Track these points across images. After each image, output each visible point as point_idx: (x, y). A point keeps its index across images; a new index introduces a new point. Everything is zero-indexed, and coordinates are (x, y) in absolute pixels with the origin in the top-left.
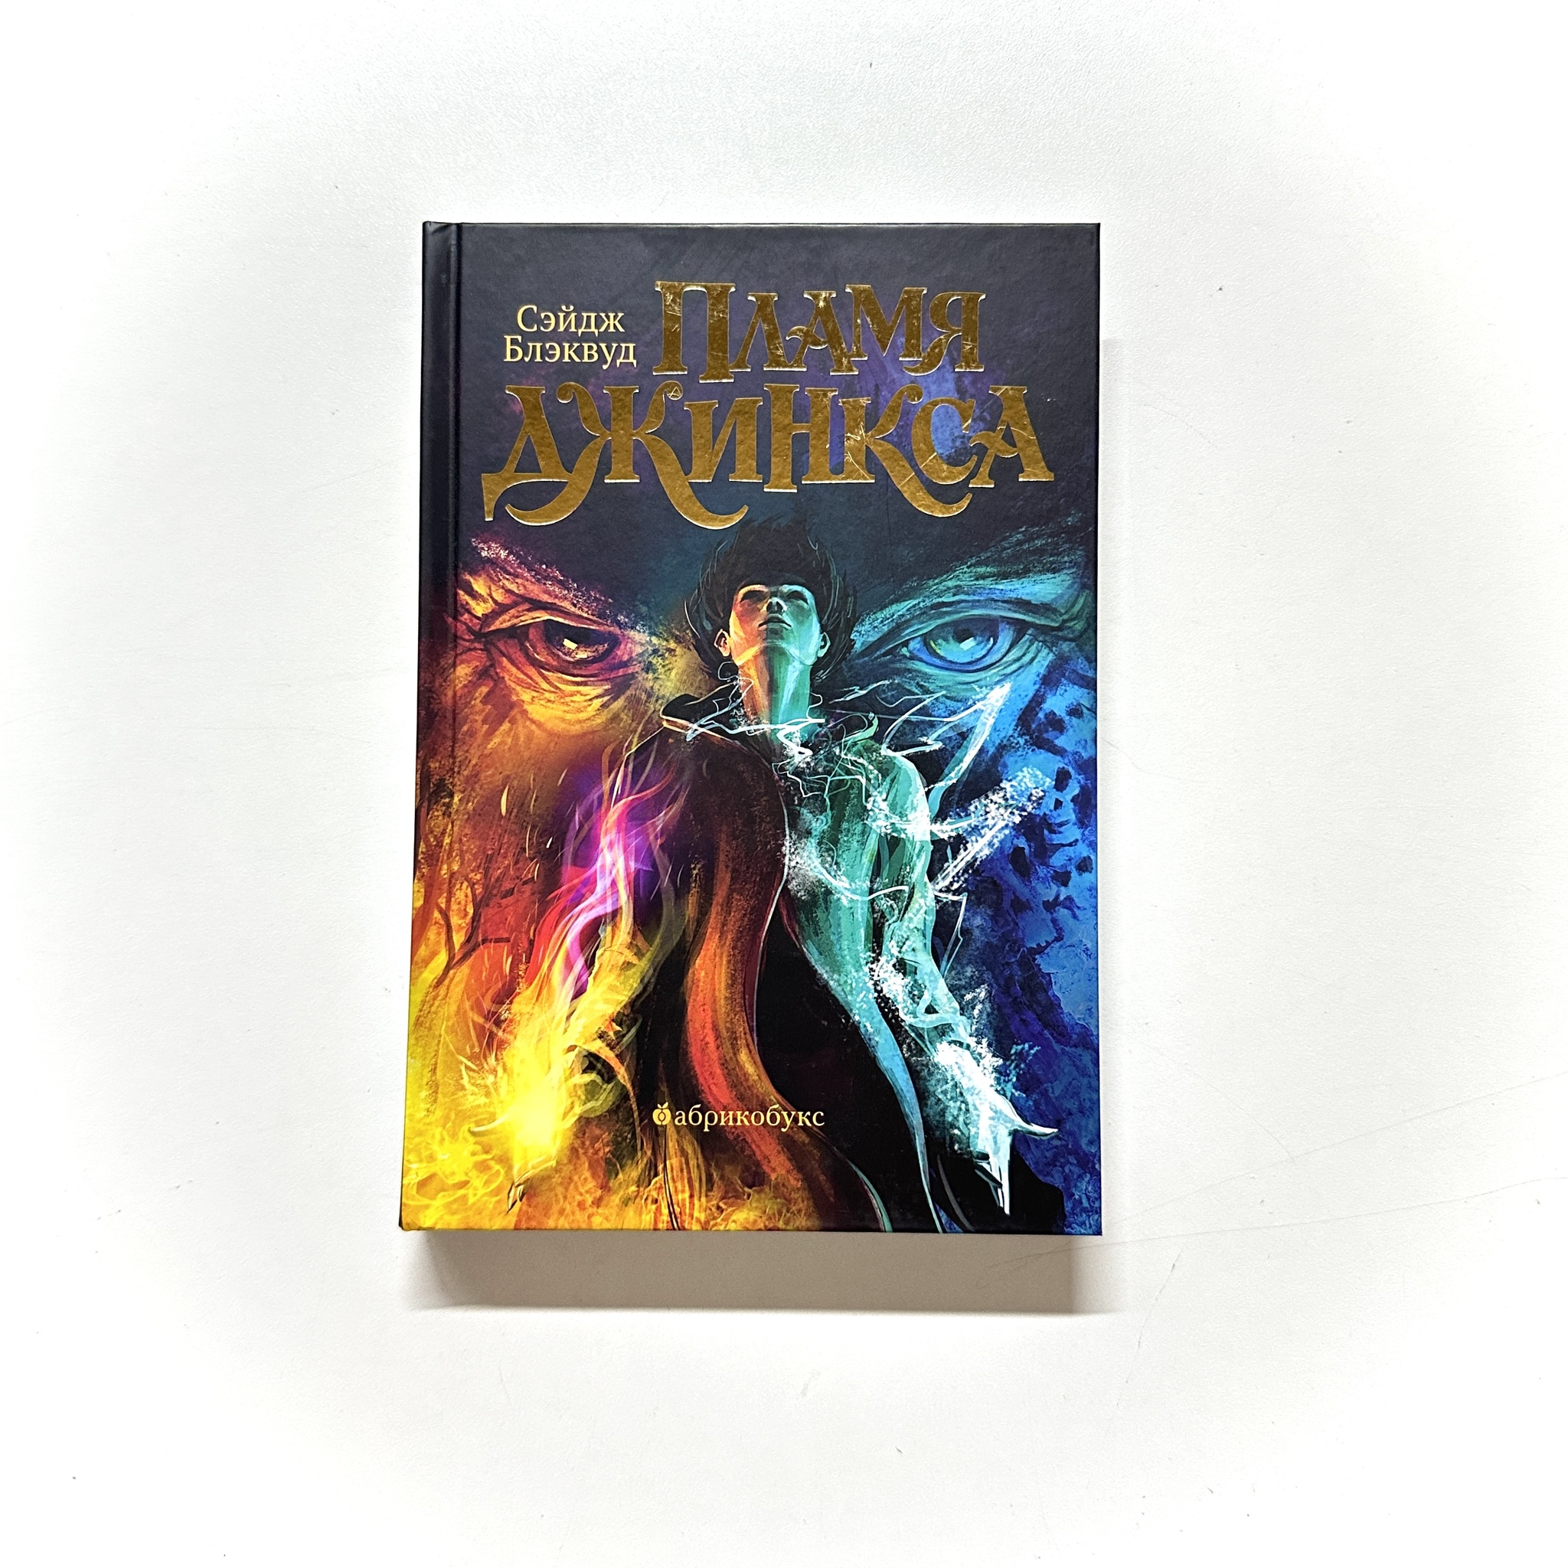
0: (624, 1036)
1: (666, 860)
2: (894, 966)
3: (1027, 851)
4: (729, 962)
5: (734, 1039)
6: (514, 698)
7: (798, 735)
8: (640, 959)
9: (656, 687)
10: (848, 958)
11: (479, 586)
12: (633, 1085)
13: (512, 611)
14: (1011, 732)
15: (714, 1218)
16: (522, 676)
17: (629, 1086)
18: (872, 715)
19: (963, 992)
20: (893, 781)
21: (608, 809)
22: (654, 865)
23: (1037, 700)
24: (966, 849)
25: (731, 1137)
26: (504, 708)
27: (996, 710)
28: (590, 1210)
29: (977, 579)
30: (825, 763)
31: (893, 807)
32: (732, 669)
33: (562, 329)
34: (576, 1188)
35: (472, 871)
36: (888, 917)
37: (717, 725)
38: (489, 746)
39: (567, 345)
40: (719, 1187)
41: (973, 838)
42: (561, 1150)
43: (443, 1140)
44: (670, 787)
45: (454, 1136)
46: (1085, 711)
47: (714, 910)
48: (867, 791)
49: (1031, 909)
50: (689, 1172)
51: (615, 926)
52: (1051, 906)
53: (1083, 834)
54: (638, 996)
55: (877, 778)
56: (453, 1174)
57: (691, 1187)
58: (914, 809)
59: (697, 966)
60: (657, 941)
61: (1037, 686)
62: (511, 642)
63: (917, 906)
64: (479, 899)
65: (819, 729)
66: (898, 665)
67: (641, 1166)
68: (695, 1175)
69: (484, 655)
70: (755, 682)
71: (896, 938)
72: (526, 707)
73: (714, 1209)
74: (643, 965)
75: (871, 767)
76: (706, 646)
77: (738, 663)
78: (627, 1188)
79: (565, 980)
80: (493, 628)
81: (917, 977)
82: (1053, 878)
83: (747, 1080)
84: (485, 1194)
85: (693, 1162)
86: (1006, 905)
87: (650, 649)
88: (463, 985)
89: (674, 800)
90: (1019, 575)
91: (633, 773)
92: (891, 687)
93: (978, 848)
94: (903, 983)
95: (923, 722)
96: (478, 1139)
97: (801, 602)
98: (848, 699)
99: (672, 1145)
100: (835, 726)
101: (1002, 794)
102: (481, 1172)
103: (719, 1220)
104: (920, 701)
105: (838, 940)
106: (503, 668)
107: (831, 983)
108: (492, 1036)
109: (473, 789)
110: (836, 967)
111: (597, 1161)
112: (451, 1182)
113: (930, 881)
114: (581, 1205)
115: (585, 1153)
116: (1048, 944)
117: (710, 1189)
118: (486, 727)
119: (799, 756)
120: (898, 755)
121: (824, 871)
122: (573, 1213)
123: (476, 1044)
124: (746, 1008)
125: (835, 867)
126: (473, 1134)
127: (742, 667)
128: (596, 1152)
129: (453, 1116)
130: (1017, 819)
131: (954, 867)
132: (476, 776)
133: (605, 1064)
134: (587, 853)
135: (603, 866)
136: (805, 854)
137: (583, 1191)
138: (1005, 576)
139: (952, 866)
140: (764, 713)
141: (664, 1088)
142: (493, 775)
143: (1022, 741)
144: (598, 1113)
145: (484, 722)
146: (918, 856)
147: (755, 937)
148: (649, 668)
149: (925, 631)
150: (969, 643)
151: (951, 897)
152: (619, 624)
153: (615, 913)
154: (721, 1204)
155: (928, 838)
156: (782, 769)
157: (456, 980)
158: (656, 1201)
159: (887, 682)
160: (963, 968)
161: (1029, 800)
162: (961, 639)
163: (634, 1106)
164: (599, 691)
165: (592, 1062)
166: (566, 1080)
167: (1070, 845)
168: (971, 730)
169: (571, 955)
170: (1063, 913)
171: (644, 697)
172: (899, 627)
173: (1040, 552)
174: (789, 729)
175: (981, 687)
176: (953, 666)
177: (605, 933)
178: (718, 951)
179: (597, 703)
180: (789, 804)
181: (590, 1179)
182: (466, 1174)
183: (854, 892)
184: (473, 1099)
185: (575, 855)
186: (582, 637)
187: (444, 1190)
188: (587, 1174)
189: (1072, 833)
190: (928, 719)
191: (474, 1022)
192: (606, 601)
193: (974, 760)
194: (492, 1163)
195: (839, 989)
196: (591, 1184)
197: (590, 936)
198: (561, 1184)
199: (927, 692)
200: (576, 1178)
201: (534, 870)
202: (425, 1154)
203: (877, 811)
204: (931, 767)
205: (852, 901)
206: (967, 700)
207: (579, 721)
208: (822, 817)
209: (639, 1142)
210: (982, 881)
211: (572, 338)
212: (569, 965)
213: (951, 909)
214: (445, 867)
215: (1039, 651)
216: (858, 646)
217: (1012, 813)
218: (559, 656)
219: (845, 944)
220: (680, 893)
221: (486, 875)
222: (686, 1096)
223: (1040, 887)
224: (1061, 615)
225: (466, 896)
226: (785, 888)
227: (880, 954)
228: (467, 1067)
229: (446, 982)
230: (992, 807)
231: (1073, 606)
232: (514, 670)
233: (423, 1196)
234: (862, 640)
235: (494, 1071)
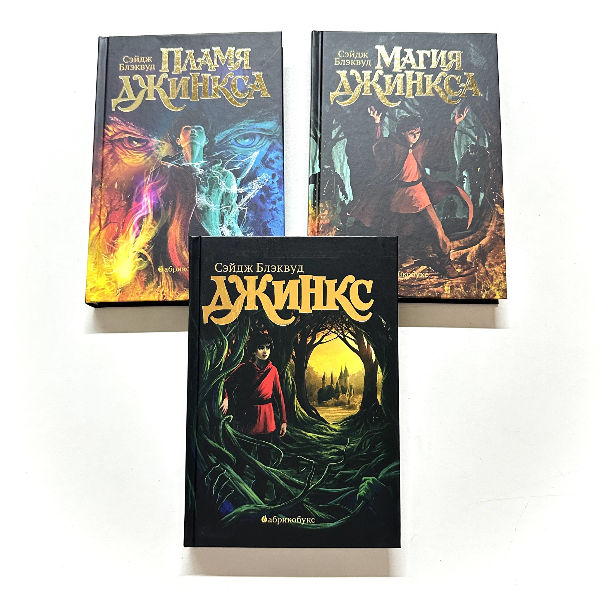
0: (150, 248)
1: (162, 200)
2: (227, 227)
3: (264, 196)
4: (180, 227)
5: (182, 248)
6: (119, 157)
7: (200, 166)
8: (155, 227)
9: (160, 153)
10: (214, 225)
11: (110, 128)
12: (153, 261)
13: (120, 134)
14: (259, 164)
15: (176, 297)
16: (122, 151)
17: (151, 261)
18: (220, 160)
19: (246, 234)
20: (226, 177)
21: (146, 186)
22: (159, 201)
23: (266, 155)
24: (247, 195)
26: (116, 160)
27: (255, 158)
28: (140, 295)
29: (249, 123)
30: (207, 173)
32: (181, 148)
33: (135, 62)
34: (136, 289)
35: (107, 204)
36: (225, 214)
37: (177, 163)
38: (112, 170)
39: (136, 66)
40: (177, 288)
41: (249, 192)
42: (132, 279)
43: (98, 277)
44: (163, 180)
45: (101, 276)
46: (280, 158)
47: (176, 213)
48: (219, 180)
49: (265, 211)
50: (168, 284)
51: (148, 218)
52: (271, 210)
53: (280, 191)
54: (154, 237)
55: (222, 177)
56: (101, 286)
57: (169, 288)
58: (232, 185)
59: (171, 228)
60: (160, 222)
61: (267, 151)
62: (118, 142)
63: (233, 211)
64: (109, 211)
65: (206, 164)
66: (228, 146)
67: (155, 283)
68: (170, 285)
69: (111, 146)
70: (187, 151)
71: (227, 220)
72: (123, 160)
73: (176, 294)
74: (155, 229)
75: (220, 174)
76: (174, 143)
77: (183, 146)
78: (151, 289)
79: (133, 233)
80: (114, 139)
81: (234, 230)
82: (271, 203)
83: (185, 259)
84: (110, 292)
85: (170, 282)
86: (258, 210)
87: (158, 143)
88: (104, 235)
89: (165, 184)
90: (261, 122)
91: (153, 177)
92: (226, 152)
93: (250, 195)
94: (230, 232)
95: (235, 162)
96: (108, 276)
97: (200, 130)
98: (214, 156)
99: (164, 277)
100: (210, 163)
101: (257, 180)
102: (109, 285)
103: (177, 297)
104: (234, 156)
105: (211, 221)
106: (117, 150)
107: (209, 232)
108: (112, 248)
109: (107, 182)
110: (211, 228)
111: (142, 282)
112: (100, 288)
113: (237, 204)
114: (137, 294)
115: (138, 280)
116: (270, 220)
117: (175, 288)
118: (111, 165)
119: (200, 171)
120: (228, 170)
121: (207, 202)
122: (135, 296)
123: (108, 251)
124: (185, 241)
125: (210, 201)
126: (106, 275)
127: (184, 148)
128: (142, 279)
129: (101, 270)
130: (261, 187)
131: (244, 200)
132: (108, 178)
133: (145, 256)
134: (139, 198)
135: (144, 202)
136: (202, 198)
137: (138, 290)
138: (257, 122)
139: (243, 200)
140: (190, 160)
141: (161, 262)
142: (113, 178)
143: (262, 166)
144: (143, 269)
145: (111, 164)
146: (234, 198)
147: (188, 220)
148: (157, 148)
149: (235, 137)
150: (247, 140)
151: (243, 208)
152: (149, 137)
153: (148, 215)
154: (178, 293)
155: (236, 193)
156: (195, 175)
157: (102, 234)
158: (159, 292)
159: (225, 151)
160: (246, 227)
161: (265, 182)
162: (245, 139)
163: (153, 267)
164: (144, 155)
165: (141, 255)
166: (133, 260)
167: (276, 194)
168: (248, 163)
169: (135, 226)
170: (274, 212)
171: (156, 156)
172: (227, 137)
173: (267, 115)
174: (197, 164)
175: (251, 152)
176: (243, 146)
177: (145, 220)
178: (177, 224)
179: (143, 158)
180: (198, 184)
181: (140, 287)
182: (104, 286)
183: (216, 208)
184: (106, 266)
185: (136, 199)
186: (138, 141)
187: (98, 291)
188: (139, 285)
189: (277, 190)
190: (236, 161)
191: (107, 245)
192: (146, 131)
193: (249, 171)
194: (112, 283)
195: (212, 234)
196: (140, 288)
197: (140, 221)
198: (131, 288)
199: (236, 153)
200: (136, 286)
201: (124, 203)
202: (92, 281)
203: (222, 186)
204: (237, 174)
205: (215, 210)
206: (247, 155)
207: (137, 163)
208: (207, 188)
209: (154, 276)
210: (251, 204)
211: (138, 64)
212: (134, 229)
213: (243, 212)
214: (99, 204)
215: (267, 142)
216: (216, 142)
217: (260, 186)
218: (132, 146)
219: (213, 222)
220: (166, 209)
221: (111, 205)
222: (168, 264)
223: (268, 205)
224: (273, 132)
225: (105, 211)
226: (196, 207)
227: (223, 224)
228: (105, 257)
229: (99, 235)
230: (254, 184)
231: (276, 130)
232: (120, 150)
233: (92, 292)
234: (218, 140)
235: (112, 258)
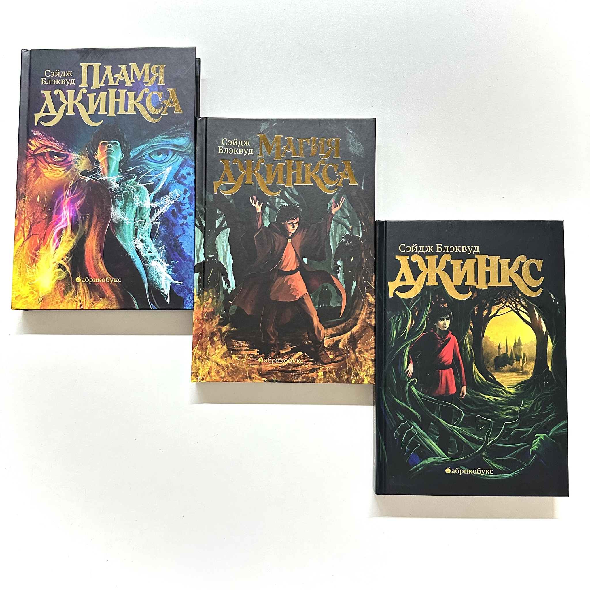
0: (68, 259)
1: (80, 214)
2: (140, 241)
3: (176, 210)
4: (96, 240)
5: (97, 260)
6: (41, 171)
7: (115, 180)
8: (73, 239)
9: (78, 168)
10: (128, 239)
11: (33, 142)
12: (71, 272)
13: (41, 149)
14: (172, 179)
15: (92, 306)
16: (43, 166)
17: (70, 272)
18: (135, 175)
20: (140, 192)
21: (65, 200)
22: (77, 214)
23: (179, 171)
24: (160, 210)
25: (96, 285)
26: (39, 174)
27: (168, 173)
28: (59, 304)
29: (163, 139)
30: (122, 187)
31: (140, 199)
32: (98, 163)
33: (56, 76)
34: (56, 298)
35: (30, 216)
36: (139, 228)
37: (94, 177)
38: (35, 184)
39: (57, 80)
40: (93, 298)
41: (162, 207)
42: (52, 288)
43: (22, 286)
44: (81, 194)
45: (25, 285)
46: (191, 174)
47: (93, 226)
48: (133, 195)
49: (177, 226)
50: (85, 294)
51: (66, 231)
52: (182, 225)
53: (191, 206)
54: (72, 249)
55: (136, 191)
56: (24, 294)
57: (86, 298)
58: (146, 199)
59: (88, 241)
60: (78, 234)
61: (179, 167)
62: (41, 157)
63: (147, 225)
64: (31, 223)
65: (121, 179)
66: (142, 162)
67: (73, 292)
68: (87, 295)
69: (34, 160)
70: (104, 166)
71: (141, 233)
72: (44, 173)
73: (92, 303)
74: (74, 241)
75: (135, 189)
76: (91, 157)
77: (100, 161)
78: (69, 298)
79: (53, 245)
80: (36, 153)
81: (146, 243)
82: (182, 218)
83: (101, 270)
84: (32, 300)
85: (86, 292)
86: (170, 225)
87: (77, 158)
88: (27, 246)
89: (82, 197)
90: (174, 138)
91: (72, 190)
92: (140, 167)
93: (163, 210)
94: (143, 245)
95: (148, 176)
96: (31, 286)
97: (116, 145)
98: (129, 170)
99: (81, 287)
100: (125, 178)
101: (169, 195)
102: (31, 294)
103: (93, 306)
104: (148, 171)
105: (125, 234)
106: (39, 164)
107: (124, 245)
108: (34, 259)
109: (30, 195)
110: (125, 241)
111: (61, 291)
112: (24, 296)
113: (150, 218)
114: (57, 303)
115: (58, 289)
116: (181, 235)
117: (91, 298)
118: (34, 179)
119: (115, 186)
120: (142, 185)
121: (122, 216)
122: (55, 305)
123: (30, 261)
124: (101, 252)
125: (125, 215)
126: (29, 284)
127: (101, 162)
128: (61, 289)
129: (24, 280)
130: (173, 202)
131: (156, 215)
132: (31, 192)
133: (63, 266)
134: (59, 211)
135: (63, 215)
136: (117, 211)
137: (57, 299)
138: (170, 138)
139: (156, 214)
140: (106, 175)
141: (79, 273)
142: (35, 191)
143: (175, 182)
144: (62, 279)
145: (34, 177)
146: (147, 212)
147: (103, 233)
148: (76, 163)
149: (149, 153)
150: (161, 156)
151: (155, 223)
152: (69, 152)
153: (66, 227)
154: (94, 302)
155: (150, 207)
156: (111, 189)
157: (25, 245)
158: (76, 302)
159: (139, 166)
160: (159, 241)
161: (177, 197)
162: (159, 155)
163: (71, 277)
164: (63, 169)
165: (60, 266)
166: (53, 270)
167: (187, 209)
168: (161, 179)
169: (55, 238)
170: (185, 227)
171: (75, 170)
172: (142, 152)
173: (180, 131)
174: (113, 178)
175: (164, 167)
176: (157, 162)
177: (64, 232)
178: (94, 237)
179: (63, 172)
180: (113, 198)
181: (59, 296)
182: (28, 295)
183: (130, 221)
184: (29, 275)
185: (56, 212)
186: (59, 155)
187: (22, 299)
188: (59, 295)
189: (188, 206)
190: (150, 176)
191: (30, 256)
192: (66, 146)
193: (162, 187)
194: (34, 292)
195: (126, 247)
196: (60, 297)
197: (60, 233)
198: (52, 297)
199: (150, 169)
200: (56, 296)
201: (45, 216)
202: (17, 289)
203: (136, 200)
204: (150, 188)
205: (129, 224)
206: (160, 171)
207: (58, 177)
208: (121, 202)
209: (72, 287)
210: (164, 219)
211: (59, 78)
212: (54, 241)
213: (156, 226)
214: (23, 216)
215: (179, 158)
216: (131, 157)
217: (172, 201)
218: (53, 160)
219: (127, 235)
220: (84, 222)
221: (33, 218)
222: (85, 274)
223: (179, 220)
224: (185, 148)
225: (28, 223)
226: (111, 220)
227: (137, 237)
228: (28, 267)
229: (23, 246)
230: (167, 199)
231: (188, 146)
232: (41, 164)
233: (17, 300)
234: (133, 155)
235: (35, 268)
